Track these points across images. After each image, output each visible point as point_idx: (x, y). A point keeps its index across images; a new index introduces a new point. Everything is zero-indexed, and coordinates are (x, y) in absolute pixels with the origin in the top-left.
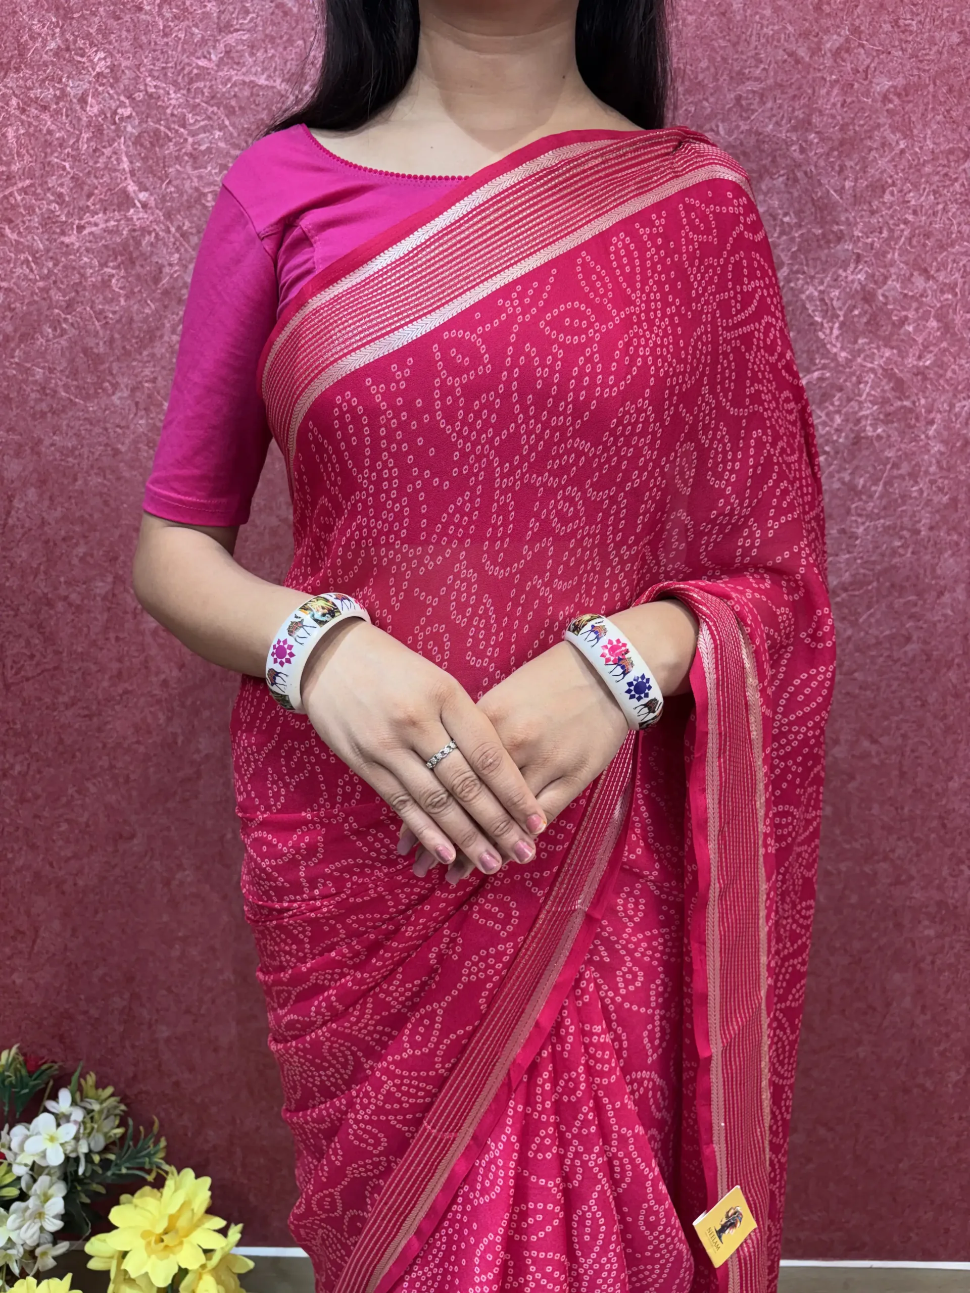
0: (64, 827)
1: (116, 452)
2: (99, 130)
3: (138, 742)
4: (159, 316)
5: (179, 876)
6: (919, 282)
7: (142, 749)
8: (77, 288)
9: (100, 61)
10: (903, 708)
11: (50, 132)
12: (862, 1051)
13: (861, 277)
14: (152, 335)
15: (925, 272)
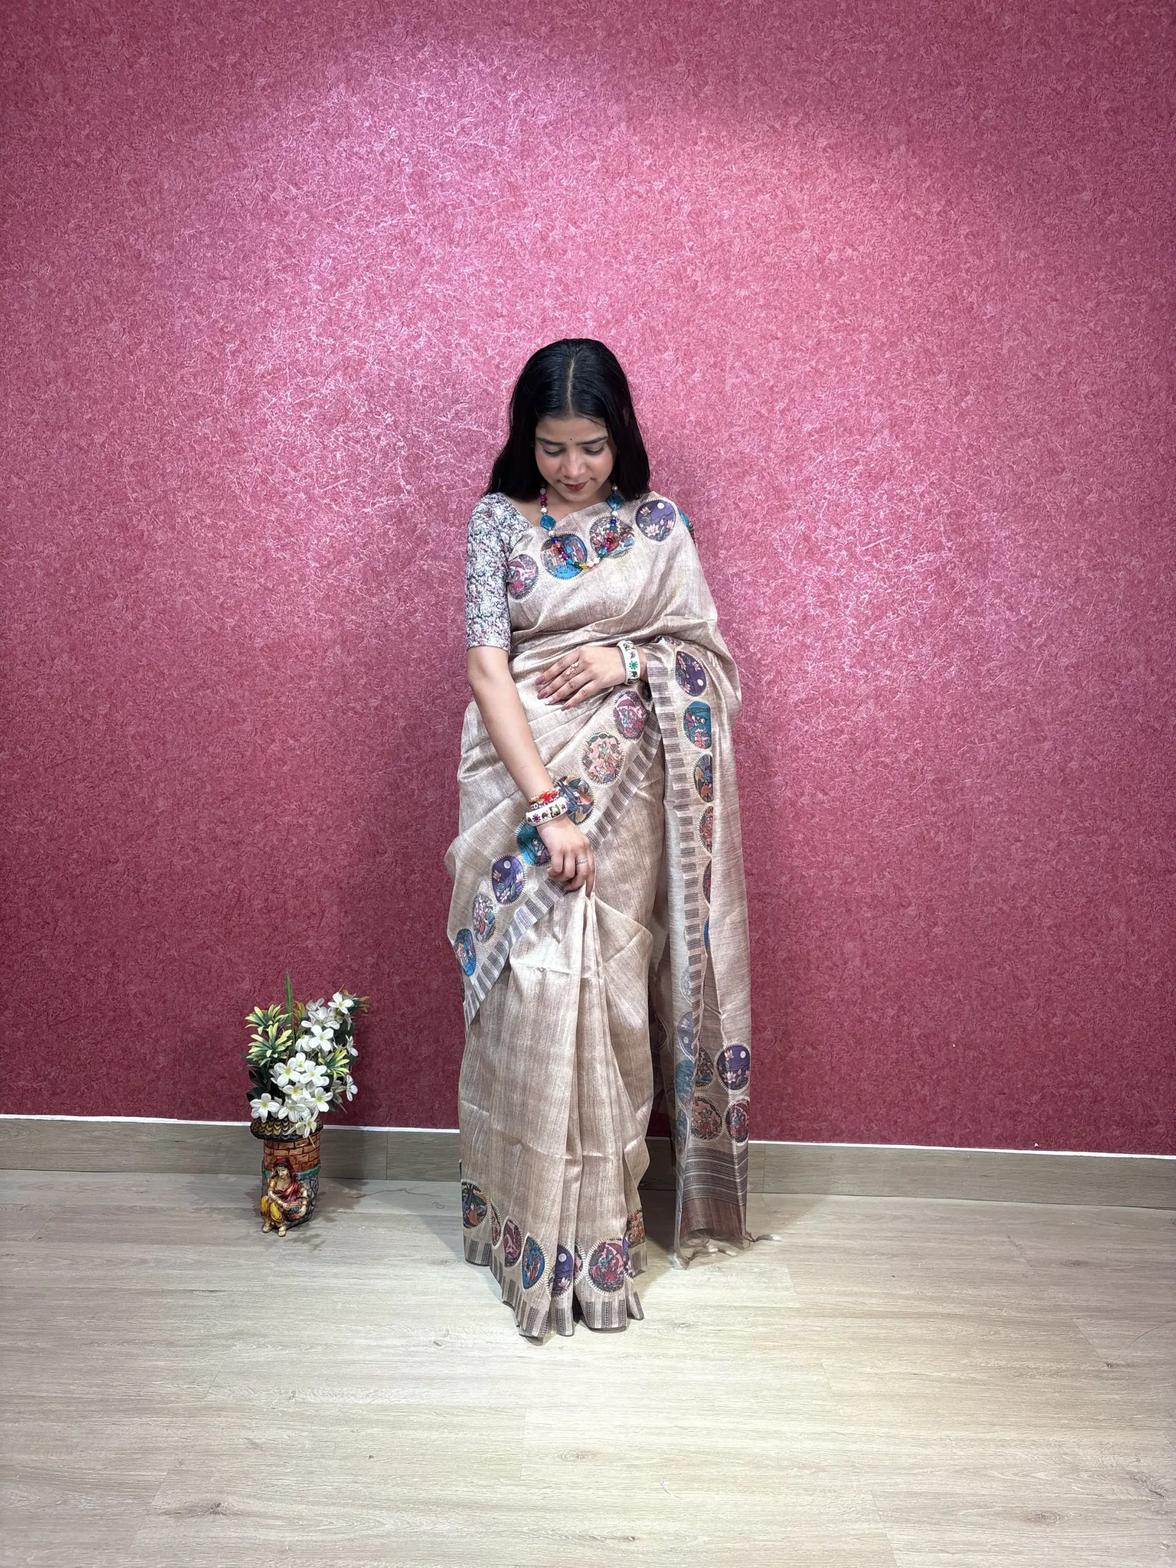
0: (344, 847)
1: (387, 625)
2: (387, 453)
3: (391, 795)
4: (414, 550)
5: (412, 877)
6: (835, 530)
7: (394, 798)
8: (368, 535)
9: (389, 419)
10: (841, 774)
11: (359, 454)
12: (831, 994)
13: (803, 528)
14: (410, 561)
15: (838, 525)
